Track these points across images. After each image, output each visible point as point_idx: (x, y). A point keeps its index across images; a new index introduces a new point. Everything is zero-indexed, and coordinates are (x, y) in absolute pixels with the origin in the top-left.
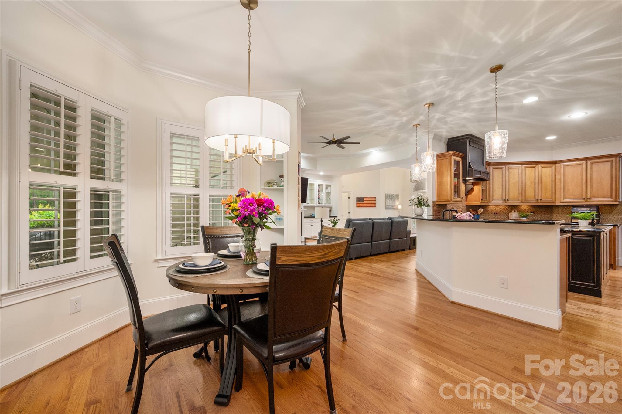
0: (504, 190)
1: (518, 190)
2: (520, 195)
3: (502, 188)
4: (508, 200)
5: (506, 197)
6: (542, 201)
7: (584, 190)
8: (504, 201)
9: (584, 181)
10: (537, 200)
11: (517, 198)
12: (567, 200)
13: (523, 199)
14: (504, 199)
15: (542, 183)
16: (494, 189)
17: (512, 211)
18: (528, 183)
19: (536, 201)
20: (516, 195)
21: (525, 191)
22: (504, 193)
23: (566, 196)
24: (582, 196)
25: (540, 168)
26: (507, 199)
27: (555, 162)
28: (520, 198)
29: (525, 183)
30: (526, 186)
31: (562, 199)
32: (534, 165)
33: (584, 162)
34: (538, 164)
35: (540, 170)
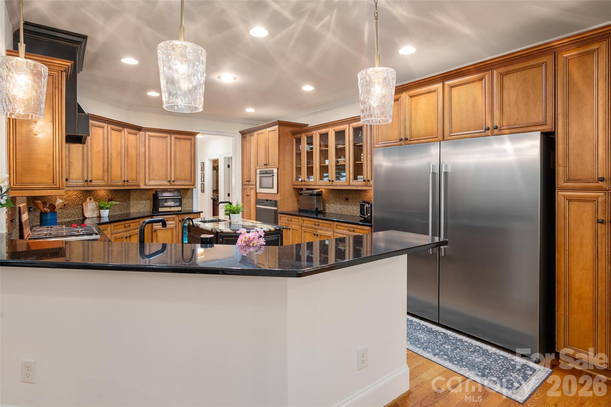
0: (85, 164)
1: (104, 164)
2: (106, 174)
3: (83, 159)
4: (91, 181)
5: (88, 177)
6: (129, 183)
7: (169, 170)
8: (86, 184)
9: (169, 160)
10: (124, 181)
11: (101, 177)
12: (152, 183)
13: (109, 180)
14: (86, 179)
15: (128, 156)
16: (71, 160)
17: (86, 200)
18: (114, 155)
19: (123, 183)
20: (100, 173)
21: (111, 166)
22: (85, 169)
23: (151, 176)
24: (167, 176)
25: (126, 134)
26: (89, 179)
27: (139, 129)
28: (106, 178)
29: (111, 153)
30: (113, 159)
31: (147, 181)
32: (121, 128)
33: (169, 136)
34: (124, 127)
35: (126, 137)
